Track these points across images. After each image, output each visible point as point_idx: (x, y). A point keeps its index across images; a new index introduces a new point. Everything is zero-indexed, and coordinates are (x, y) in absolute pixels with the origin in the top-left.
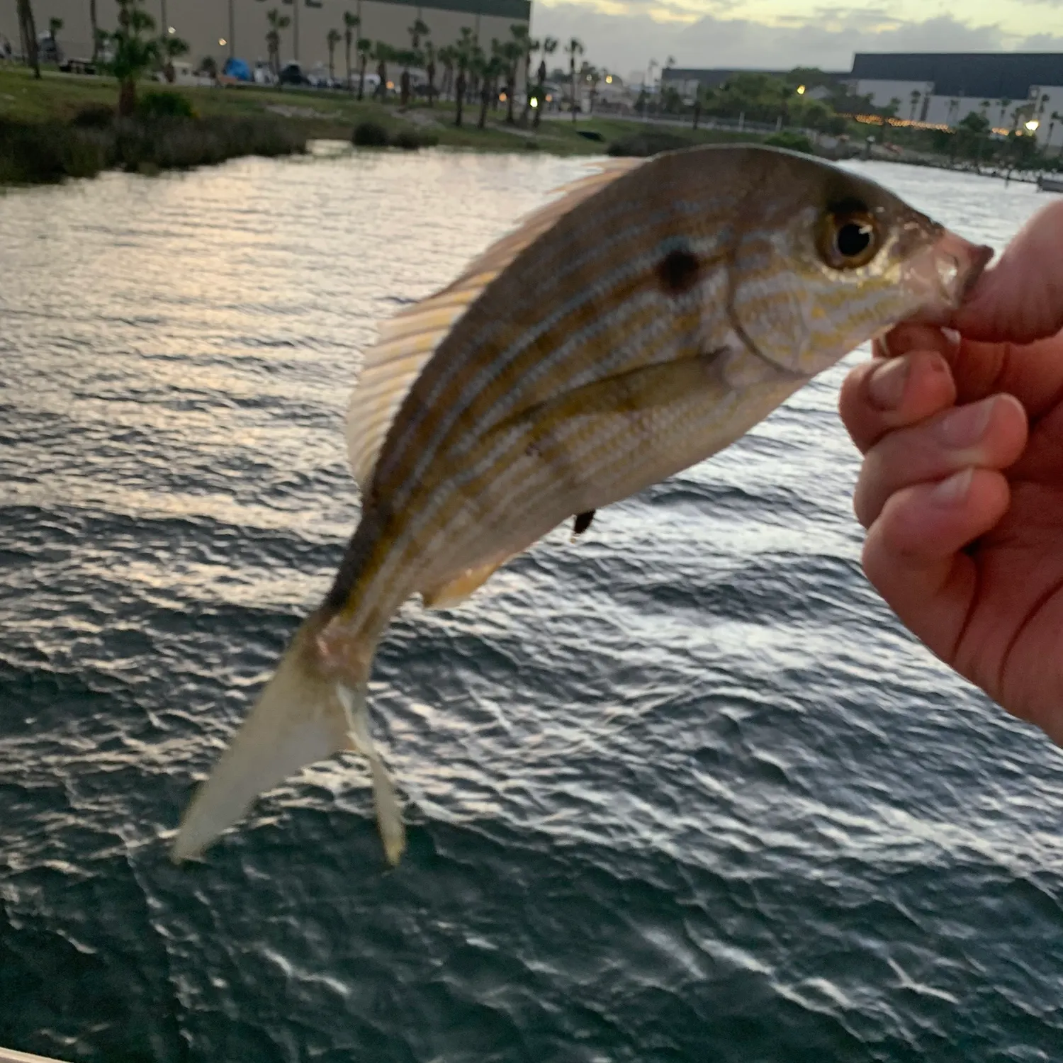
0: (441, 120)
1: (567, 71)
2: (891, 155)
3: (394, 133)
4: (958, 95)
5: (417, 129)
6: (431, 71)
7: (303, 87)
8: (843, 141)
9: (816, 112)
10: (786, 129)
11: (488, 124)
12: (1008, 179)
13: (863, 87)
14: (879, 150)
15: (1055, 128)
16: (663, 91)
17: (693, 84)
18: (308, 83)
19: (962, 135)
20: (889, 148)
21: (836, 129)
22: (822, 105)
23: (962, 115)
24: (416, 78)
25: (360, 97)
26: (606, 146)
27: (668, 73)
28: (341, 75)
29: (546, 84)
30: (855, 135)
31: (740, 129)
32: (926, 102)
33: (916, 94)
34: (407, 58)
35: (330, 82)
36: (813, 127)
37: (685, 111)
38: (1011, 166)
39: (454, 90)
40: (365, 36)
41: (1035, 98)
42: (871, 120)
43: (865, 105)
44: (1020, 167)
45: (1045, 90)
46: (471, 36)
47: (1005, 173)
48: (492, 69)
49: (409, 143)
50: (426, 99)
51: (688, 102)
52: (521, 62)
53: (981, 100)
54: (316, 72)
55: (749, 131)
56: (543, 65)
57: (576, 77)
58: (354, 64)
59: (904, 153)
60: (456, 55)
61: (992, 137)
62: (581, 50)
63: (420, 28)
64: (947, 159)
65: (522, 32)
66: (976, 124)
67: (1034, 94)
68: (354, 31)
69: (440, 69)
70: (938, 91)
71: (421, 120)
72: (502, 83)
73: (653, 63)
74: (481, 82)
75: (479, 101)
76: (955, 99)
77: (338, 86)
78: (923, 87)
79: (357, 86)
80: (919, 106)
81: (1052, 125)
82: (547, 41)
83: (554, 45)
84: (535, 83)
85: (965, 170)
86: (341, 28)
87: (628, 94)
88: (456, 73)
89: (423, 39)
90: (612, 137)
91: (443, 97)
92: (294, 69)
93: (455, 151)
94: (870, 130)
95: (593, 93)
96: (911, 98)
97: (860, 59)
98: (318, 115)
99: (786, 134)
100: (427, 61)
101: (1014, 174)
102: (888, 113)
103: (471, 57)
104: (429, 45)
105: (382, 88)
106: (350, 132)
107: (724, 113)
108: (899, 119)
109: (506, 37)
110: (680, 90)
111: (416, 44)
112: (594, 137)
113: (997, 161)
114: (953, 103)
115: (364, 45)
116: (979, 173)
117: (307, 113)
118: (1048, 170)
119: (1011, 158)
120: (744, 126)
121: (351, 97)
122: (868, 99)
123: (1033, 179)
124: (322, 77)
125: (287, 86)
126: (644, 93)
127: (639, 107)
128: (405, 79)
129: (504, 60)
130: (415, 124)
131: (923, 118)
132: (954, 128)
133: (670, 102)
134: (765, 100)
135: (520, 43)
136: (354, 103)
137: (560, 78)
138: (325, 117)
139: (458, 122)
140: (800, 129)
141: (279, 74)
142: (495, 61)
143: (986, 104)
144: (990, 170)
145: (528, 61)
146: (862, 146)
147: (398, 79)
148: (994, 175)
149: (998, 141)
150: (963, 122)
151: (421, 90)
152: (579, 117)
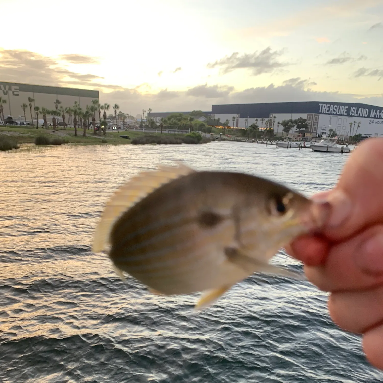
0: (69, 134)
1: (114, 115)
2: (228, 139)
3: (51, 140)
4: (247, 118)
5: (60, 138)
6: (64, 117)
7: (14, 125)
8: (212, 134)
9: (202, 125)
10: (192, 132)
11: (87, 135)
12: (267, 144)
13: (217, 116)
14: (224, 137)
15: (279, 126)
16: (148, 121)
17: (159, 118)
18: (16, 123)
19: (251, 131)
20: (227, 136)
21: (209, 131)
22: (204, 123)
23: (250, 124)
24: (58, 119)
25: (37, 128)
26: (131, 141)
27: (149, 114)
28: (29, 120)
29: (107, 120)
30: (216, 133)
31: (177, 133)
32: (238, 121)
33: (234, 118)
34: (54, 113)
35: (25, 123)
36: (201, 130)
37: (157, 127)
38: (267, 140)
39: (73, 123)
40: (36, 106)
41: (272, 118)
42: (221, 127)
43: (217, 122)
44: (270, 140)
45: (274, 115)
46: (77, 104)
47: (265, 142)
48: (86, 115)
49: (57, 143)
50: (63, 127)
51: (158, 124)
52: (97, 113)
53: (255, 119)
54: (19, 119)
55: (180, 133)
56: (105, 113)
57: (117, 117)
58: (34, 115)
59: (233, 138)
60: (72, 111)
61: (260, 130)
62: (118, 108)
63: (58, 102)
64: (246, 139)
65: (96, 102)
66: (254, 127)
67: (271, 116)
68: (32, 103)
69: (67, 116)
70: (241, 117)
71: (61, 135)
72: (91, 120)
73: (144, 111)
74: (83, 120)
75: (83, 127)
76: (247, 119)
77: (29, 124)
78: (235, 115)
79: (36, 124)
80: (235, 121)
81: (278, 126)
82: (105, 105)
83: (108, 106)
84: (103, 120)
85: (253, 142)
86: (28, 103)
87: (136, 122)
88: (73, 117)
89: (59, 106)
90: (133, 137)
91: (69, 126)
92: (10, 118)
93: (75, 145)
94: (220, 131)
95: (124, 122)
96: (232, 119)
97: (214, 107)
98: (21, 135)
99: (193, 133)
100: (62, 114)
101: (268, 142)
102: (225, 125)
103: (78, 111)
104: (61, 107)
105: (45, 124)
106: (34, 140)
107: (171, 127)
108: (229, 127)
109: (91, 104)
110: (155, 120)
111: (57, 108)
112: (126, 137)
113: (263, 138)
114: (246, 120)
115: (37, 109)
116: (257, 143)
117: (17, 134)
118: (279, 140)
119: (267, 137)
120: (178, 131)
121: (34, 128)
122: (218, 120)
123: (275, 143)
124: (22, 121)
125: (8, 124)
126: (142, 122)
127: (141, 127)
128: (54, 120)
129: (91, 112)
130: (59, 136)
131: (237, 126)
132: (247, 129)
133: (152, 124)
134: (184, 122)
135: (96, 106)
136: (35, 129)
137: (112, 118)
138: (24, 135)
139: (76, 135)
140: (197, 131)
141: (4, 120)
142: (87, 112)
143: (257, 120)
144: (261, 142)
145: (100, 112)
146: (219, 136)
147: (52, 121)
148: (262, 143)
149: (262, 132)
150: (250, 127)
151: (60, 124)
152: (120, 131)
